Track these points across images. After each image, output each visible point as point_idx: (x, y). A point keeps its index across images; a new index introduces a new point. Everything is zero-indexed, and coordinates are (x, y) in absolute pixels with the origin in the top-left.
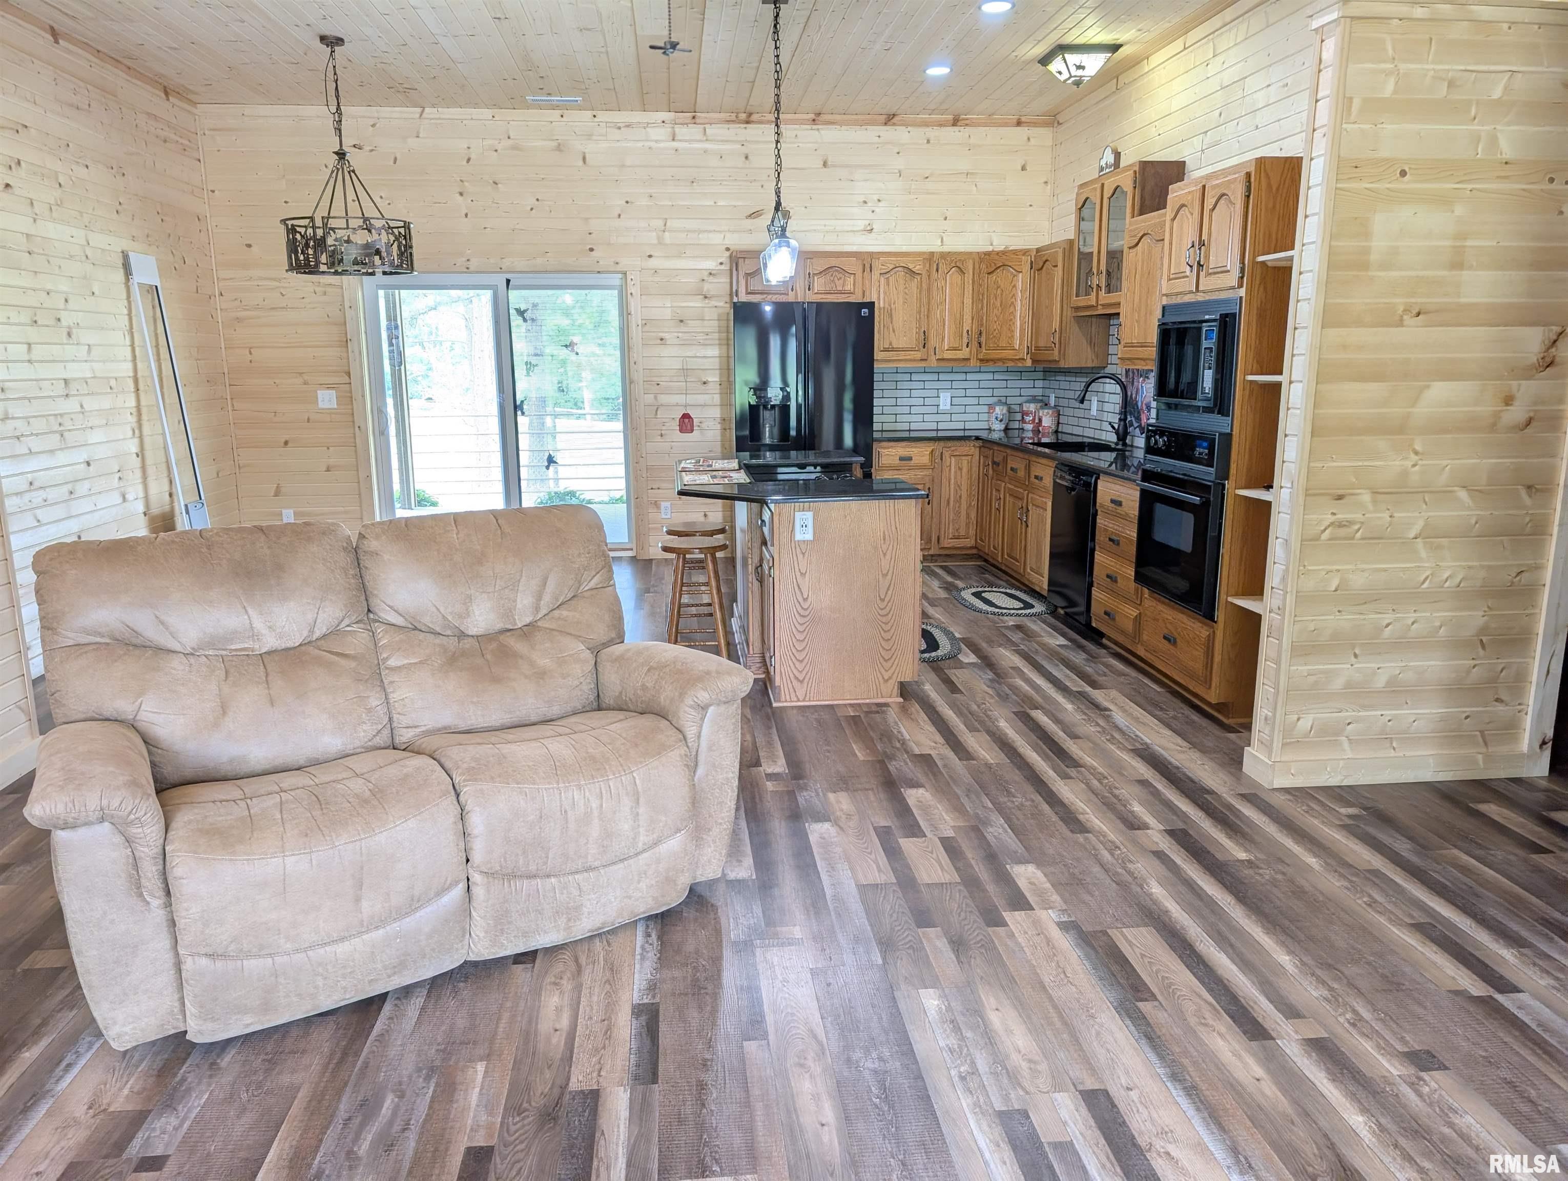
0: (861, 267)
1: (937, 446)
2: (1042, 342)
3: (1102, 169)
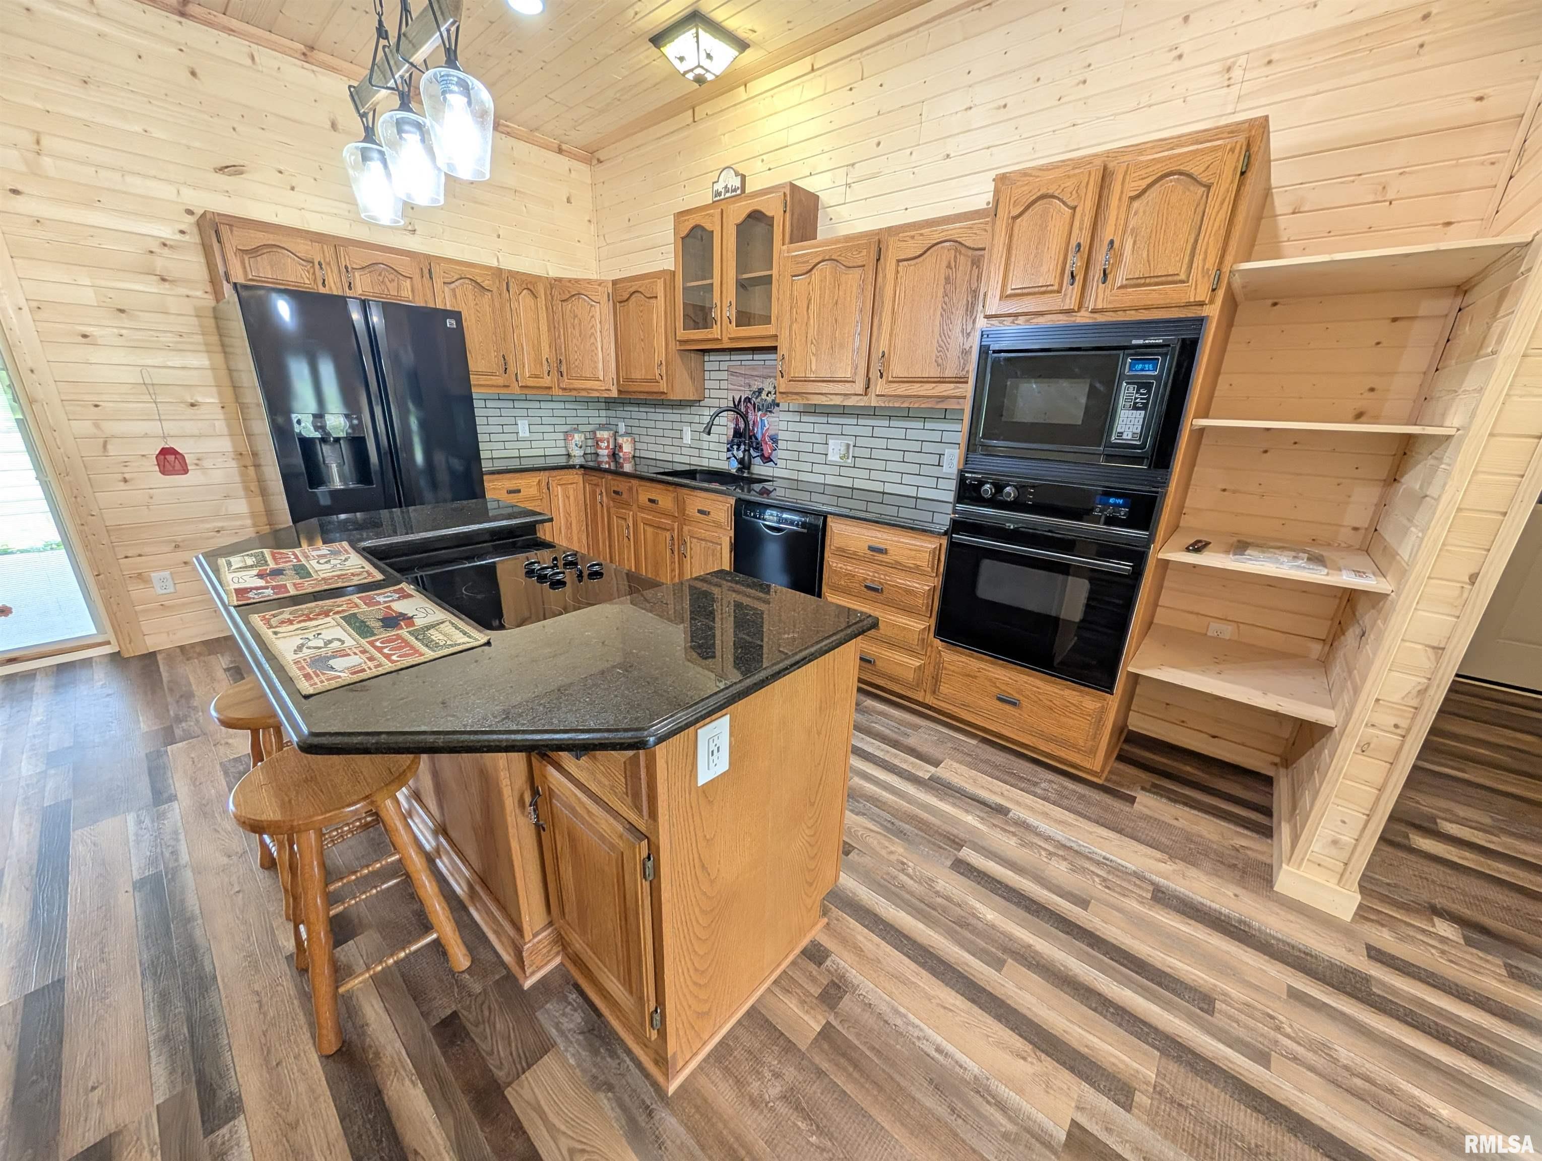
0: (418, 271)
1: (543, 475)
2: (637, 375)
3: (719, 194)
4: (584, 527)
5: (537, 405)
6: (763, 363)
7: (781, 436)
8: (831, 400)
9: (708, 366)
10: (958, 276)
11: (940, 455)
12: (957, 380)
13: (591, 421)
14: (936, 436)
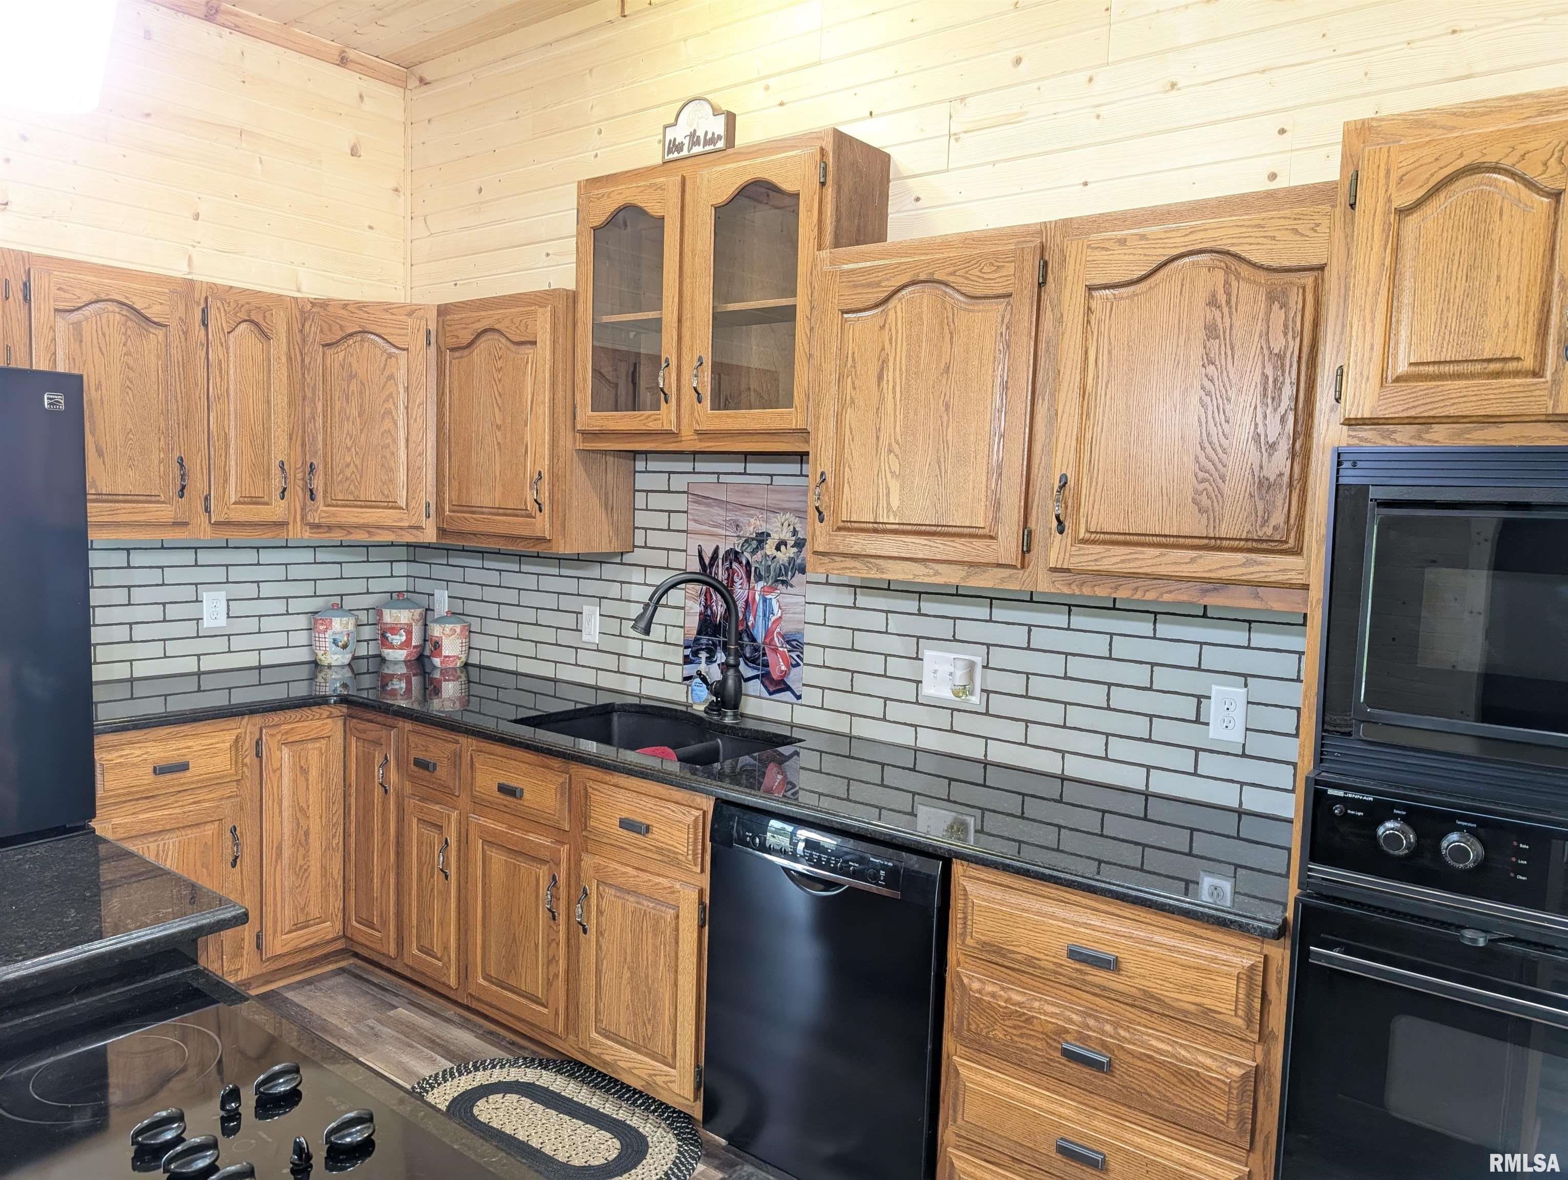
1: (247, 726)
2: (482, 497)
3: (679, 148)
4: (338, 840)
5: (250, 556)
6: (767, 480)
7: (810, 635)
8: (937, 573)
9: (642, 481)
10: (1237, 324)
11: (1199, 698)
12: (1250, 545)
13: (374, 585)
14: (1189, 654)
